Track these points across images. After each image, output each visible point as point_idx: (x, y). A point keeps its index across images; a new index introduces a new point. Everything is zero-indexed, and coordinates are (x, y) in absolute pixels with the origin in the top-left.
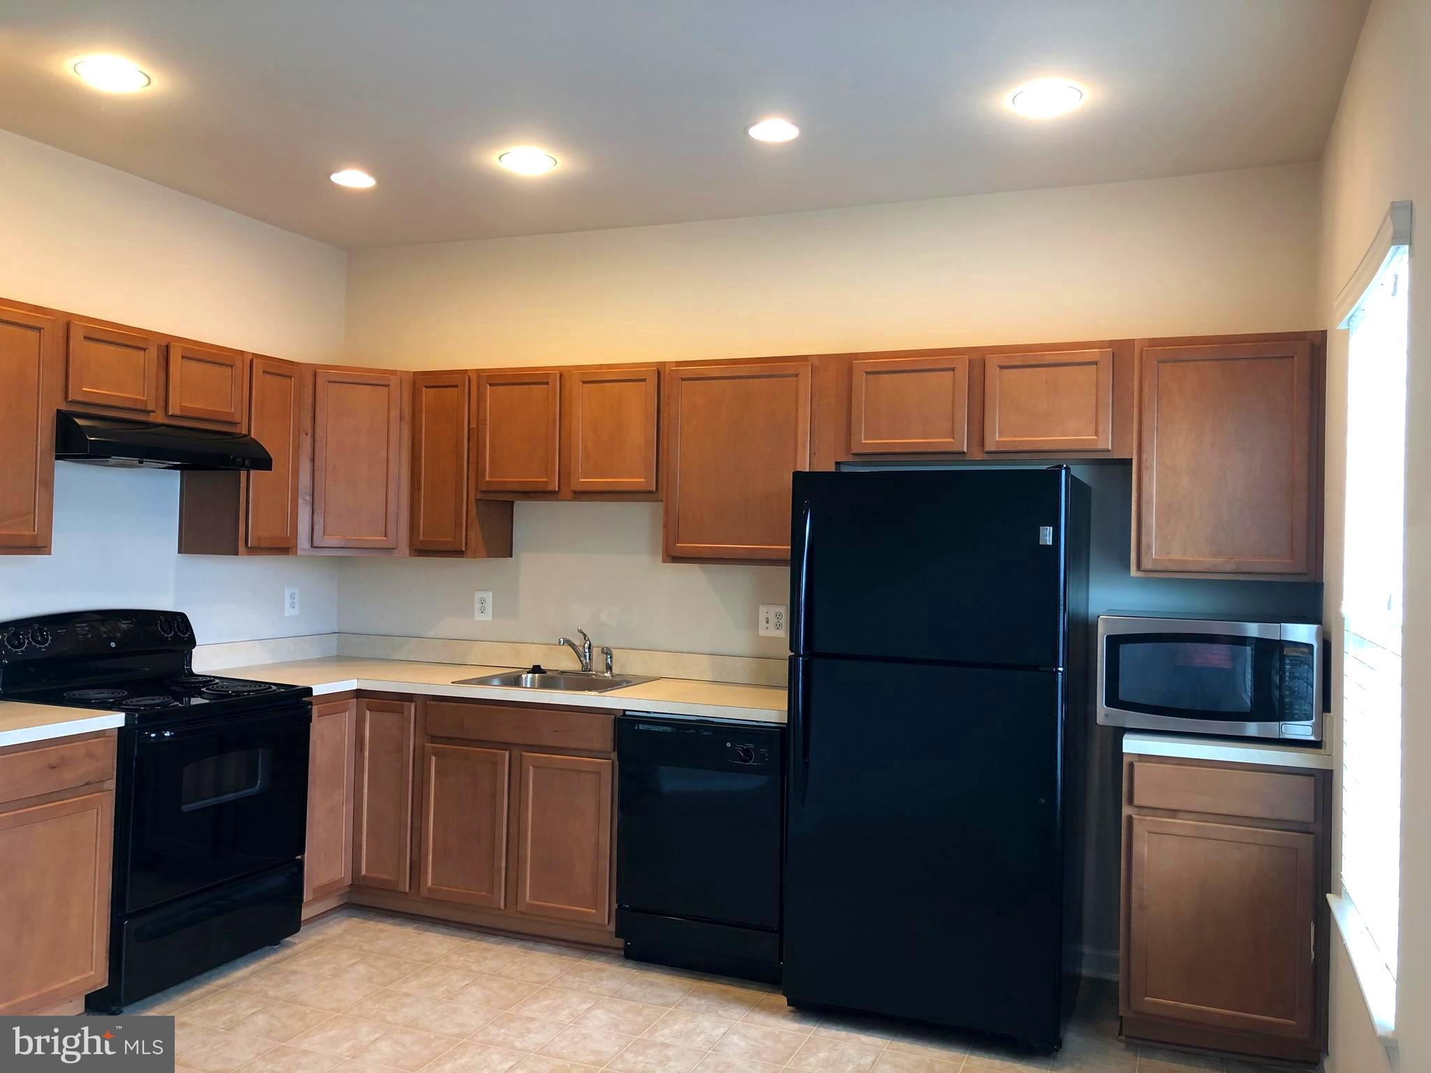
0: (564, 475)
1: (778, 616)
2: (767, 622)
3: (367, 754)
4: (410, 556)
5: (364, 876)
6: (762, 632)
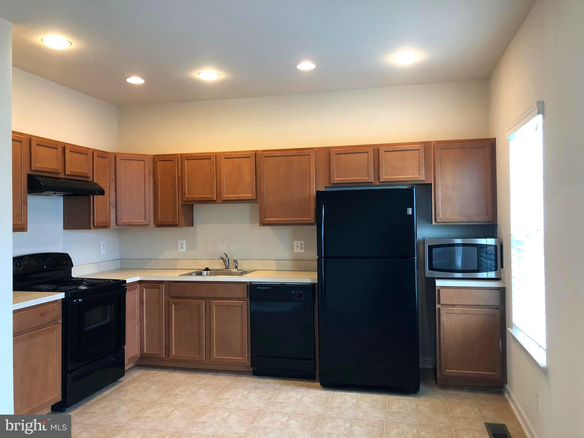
0: (219, 194)
1: (301, 244)
2: (297, 247)
3: (145, 305)
4: (155, 227)
5: (145, 353)
6: (295, 251)
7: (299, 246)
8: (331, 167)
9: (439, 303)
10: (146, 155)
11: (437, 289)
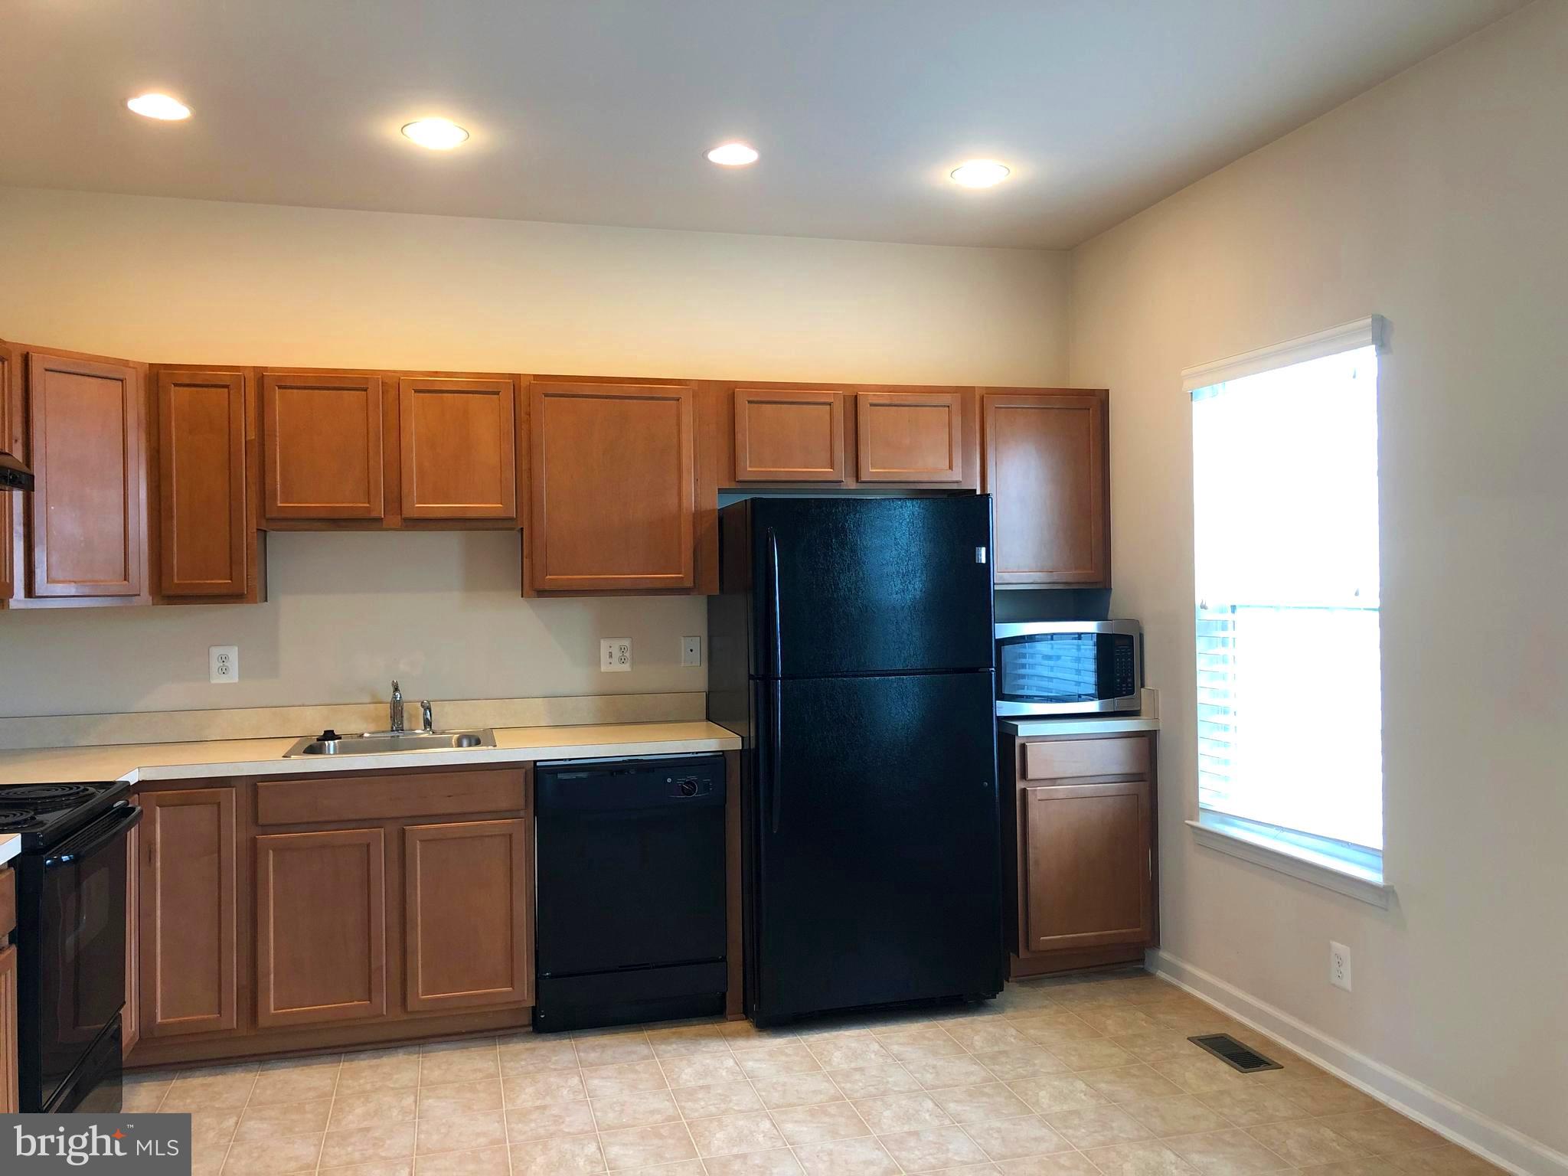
0: (396, 500)
1: (622, 649)
2: (611, 656)
3: (158, 864)
4: (153, 604)
6: (603, 669)
7: (617, 654)
8: (739, 436)
9: (1024, 776)
10: (125, 363)
11: (1018, 742)
